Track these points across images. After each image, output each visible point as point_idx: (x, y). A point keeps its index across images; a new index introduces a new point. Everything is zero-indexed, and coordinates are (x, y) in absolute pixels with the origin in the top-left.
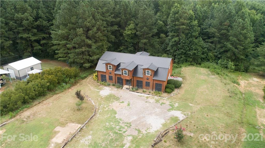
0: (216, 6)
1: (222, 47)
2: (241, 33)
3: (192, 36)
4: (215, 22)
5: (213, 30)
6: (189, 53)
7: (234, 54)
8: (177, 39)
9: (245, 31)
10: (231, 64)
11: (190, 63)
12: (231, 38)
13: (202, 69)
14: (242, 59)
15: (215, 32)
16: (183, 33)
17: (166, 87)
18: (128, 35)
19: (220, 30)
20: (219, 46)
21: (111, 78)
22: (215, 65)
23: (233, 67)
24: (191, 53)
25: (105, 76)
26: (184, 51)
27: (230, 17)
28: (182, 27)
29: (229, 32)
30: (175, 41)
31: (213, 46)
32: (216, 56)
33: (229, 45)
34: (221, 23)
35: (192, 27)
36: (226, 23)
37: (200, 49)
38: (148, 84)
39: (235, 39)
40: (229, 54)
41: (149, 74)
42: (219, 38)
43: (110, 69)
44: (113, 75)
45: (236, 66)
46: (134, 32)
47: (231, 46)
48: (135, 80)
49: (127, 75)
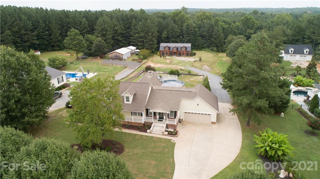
0: (205, 21)
1: (210, 41)
2: (217, 34)
4: (206, 29)
5: (205, 33)
7: (216, 44)
8: (189, 38)
9: (219, 33)
10: (215, 48)
11: (196, 50)
12: (213, 36)
13: (202, 51)
14: (219, 46)
15: (206, 34)
16: (192, 34)
17: (191, 55)
18: (164, 37)
19: (208, 33)
20: (208, 41)
22: (208, 49)
23: (216, 50)
24: (196, 44)
25: (164, 53)
26: (193, 44)
27: (212, 26)
28: (191, 31)
29: (212, 33)
30: (189, 39)
31: (206, 41)
32: (208, 46)
33: (213, 39)
34: (208, 30)
35: (195, 31)
36: (210, 30)
37: (200, 42)
38: (183, 54)
39: (215, 36)
40: (213, 44)
41: (184, 49)
42: (208, 37)
43: (167, 49)
44: (168, 52)
45: (217, 49)
46: (167, 35)
47: (214, 40)
48: (178, 53)
49: (175, 50)
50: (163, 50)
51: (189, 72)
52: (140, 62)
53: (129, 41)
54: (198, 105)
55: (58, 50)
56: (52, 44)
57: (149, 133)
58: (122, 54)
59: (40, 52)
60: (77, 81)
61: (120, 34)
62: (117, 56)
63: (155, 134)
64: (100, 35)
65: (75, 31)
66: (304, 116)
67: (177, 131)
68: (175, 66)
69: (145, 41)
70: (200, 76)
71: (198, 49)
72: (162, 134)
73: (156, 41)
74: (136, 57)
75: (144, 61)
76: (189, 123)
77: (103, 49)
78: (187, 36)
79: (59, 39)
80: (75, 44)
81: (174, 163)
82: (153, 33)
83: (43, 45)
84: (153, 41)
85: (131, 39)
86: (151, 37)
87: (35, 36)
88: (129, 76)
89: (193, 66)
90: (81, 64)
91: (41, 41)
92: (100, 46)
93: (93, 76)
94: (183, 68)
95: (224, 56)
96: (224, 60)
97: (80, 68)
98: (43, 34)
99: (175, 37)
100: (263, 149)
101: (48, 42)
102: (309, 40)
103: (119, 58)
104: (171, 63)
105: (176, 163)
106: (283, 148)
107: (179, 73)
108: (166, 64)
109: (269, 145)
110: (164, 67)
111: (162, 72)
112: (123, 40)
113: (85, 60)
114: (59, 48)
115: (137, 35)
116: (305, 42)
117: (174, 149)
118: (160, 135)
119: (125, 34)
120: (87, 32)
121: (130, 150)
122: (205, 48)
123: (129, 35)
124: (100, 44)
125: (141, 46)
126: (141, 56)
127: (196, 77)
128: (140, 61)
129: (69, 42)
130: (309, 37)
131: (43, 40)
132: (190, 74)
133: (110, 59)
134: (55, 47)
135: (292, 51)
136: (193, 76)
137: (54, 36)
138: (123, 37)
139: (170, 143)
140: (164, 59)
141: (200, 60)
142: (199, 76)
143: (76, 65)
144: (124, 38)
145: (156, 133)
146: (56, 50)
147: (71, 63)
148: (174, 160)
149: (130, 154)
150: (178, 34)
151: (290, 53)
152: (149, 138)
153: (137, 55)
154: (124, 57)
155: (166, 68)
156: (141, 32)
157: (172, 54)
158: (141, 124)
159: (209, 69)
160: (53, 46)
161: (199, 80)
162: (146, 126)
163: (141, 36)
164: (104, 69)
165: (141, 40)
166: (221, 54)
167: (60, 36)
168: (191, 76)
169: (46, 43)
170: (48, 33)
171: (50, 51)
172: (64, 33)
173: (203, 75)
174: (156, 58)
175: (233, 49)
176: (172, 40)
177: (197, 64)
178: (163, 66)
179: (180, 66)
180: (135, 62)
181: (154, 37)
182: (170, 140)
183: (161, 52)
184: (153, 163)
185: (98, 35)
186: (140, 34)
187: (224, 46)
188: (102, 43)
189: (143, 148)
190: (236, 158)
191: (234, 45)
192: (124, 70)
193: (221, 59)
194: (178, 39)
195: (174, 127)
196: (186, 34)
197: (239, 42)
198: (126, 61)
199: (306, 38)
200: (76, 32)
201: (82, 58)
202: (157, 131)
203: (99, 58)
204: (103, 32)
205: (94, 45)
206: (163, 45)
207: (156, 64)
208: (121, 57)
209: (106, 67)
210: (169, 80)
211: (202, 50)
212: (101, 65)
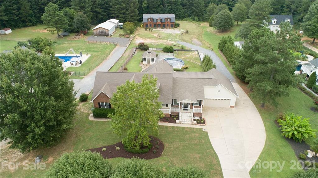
1: (191, 10)
2: (198, 2)
3: (177, 5)
6: (177, 14)
7: (197, 13)
8: (170, 7)
10: (196, 18)
12: (194, 5)
13: (184, 21)
14: (200, 15)
15: (187, 2)
16: (173, 3)
17: (175, 26)
18: (145, 7)
20: (189, 10)
21: (150, 25)
22: (189, 19)
23: (197, 19)
25: (148, 25)
29: (193, 2)
30: (170, 8)
31: (187, 10)
32: (189, 15)
37: (181, 11)
38: (168, 25)
39: (196, 5)
40: (194, 13)
41: (168, 21)
42: (189, 5)
43: (150, 21)
44: (152, 24)
45: (199, 18)
46: (147, 5)
47: (195, 9)
48: (163, 25)
49: (159, 22)
50: (147, 22)
51: (183, 48)
52: (128, 38)
53: (108, 13)
54: (219, 91)
55: (30, 26)
56: (23, 19)
57: (179, 123)
58: (108, 30)
59: (11, 30)
60: (72, 66)
61: (99, 5)
62: (102, 32)
63: (185, 125)
64: (78, 8)
65: (53, 6)
66: (304, 92)
67: (204, 119)
68: (166, 41)
69: (127, 12)
70: (195, 52)
71: (179, 19)
72: (192, 124)
73: (137, 12)
74: (122, 32)
75: (132, 36)
76: (210, 108)
77: (86, 24)
78: (168, 6)
79: (30, 13)
80: (56, 21)
81: (215, 153)
82: (134, 4)
83: (12, 20)
84: (135, 12)
85: (111, 10)
86: (132, 8)
87: (3, 11)
88: (124, 55)
89: (183, 40)
90: (65, 43)
91: (11, 16)
92: (83, 21)
93: (88, 59)
94: (174, 43)
95: (207, 26)
96: (209, 31)
97: (71, 50)
98: (11, 8)
99: (156, 6)
100: (290, 134)
101: (18, 17)
102: (288, 9)
103: (104, 34)
104: (159, 37)
105: (217, 154)
106: (309, 131)
107: (173, 49)
108: (155, 38)
109: (296, 130)
110: (155, 43)
111: (156, 49)
112: (102, 12)
113: (67, 38)
114: (32, 24)
115: (118, 6)
116: (283, 11)
117: (209, 139)
118: (190, 125)
119: (103, 4)
120: (62, 4)
121: (169, 144)
122: (186, 18)
123: (107, 6)
124: (83, 19)
125: (123, 18)
126: (128, 30)
127: (190, 53)
128: (128, 36)
129: (48, 19)
130: (288, 7)
131: (11, 15)
132: (183, 49)
133: (95, 35)
134: (26, 22)
135: (275, 21)
136: (187, 52)
137: (24, 10)
138: (102, 8)
139: (202, 133)
140: (151, 33)
141: (187, 32)
142: (193, 52)
143: (60, 44)
144: (103, 10)
145: (185, 123)
146: (28, 25)
147: (54, 42)
148: (214, 151)
149: (172, 149)
150: (159, 3)
151: (273, 23)
152: (181, 130)
153: (121, 28)
154: (110, 33)
155: (157, 44)
156: (122, 3)
157: (156, 25)
158: (168, 114)
159: (200, 43)
160: (24, 21)
161: (195, 56)
162: (173, 116)
163: (122, 7)
164: (94, 48)
165: (123, 11)
166: (203, 24)
167: (30, 10)
168: (185, 52)
169: (16, 19)
170: (17, 7)
171: (22, 27)
172: (34, 5)
173: (197, 51)
174: (141, 31)
175: (218, 20)
176: (153, 9)
177: (186, 37)
178: (153, 41)
179: (170, 40)
180: (123, 38)
181: (135, 8)
182: (201, 129)
183: (145, 24)
184: (198, 156)
185: (76, 8)
186: (120, 4)
187: (205, 15)
188: (85, 18)
189: (181, 141)
190: (266, 142)
191: (220, 16)
192: (115, 48)
193: (204, 29)
194: (159, 9)
195: (200, 115)
196: (167, 3)
197: (225, 13)
198: (112, 37)
199: (284, 7)
200: (55, 7)
201: (63, 36)
202: (186, 121)
203: (82, 34)
204: (82, 4)
205: (75, 20)
206: (146, 16)
207: (145, 39)
208: (107, 32)
209: (95, 46)
210: (167, 59)
211: (184, 19)
212: (88, 43)
